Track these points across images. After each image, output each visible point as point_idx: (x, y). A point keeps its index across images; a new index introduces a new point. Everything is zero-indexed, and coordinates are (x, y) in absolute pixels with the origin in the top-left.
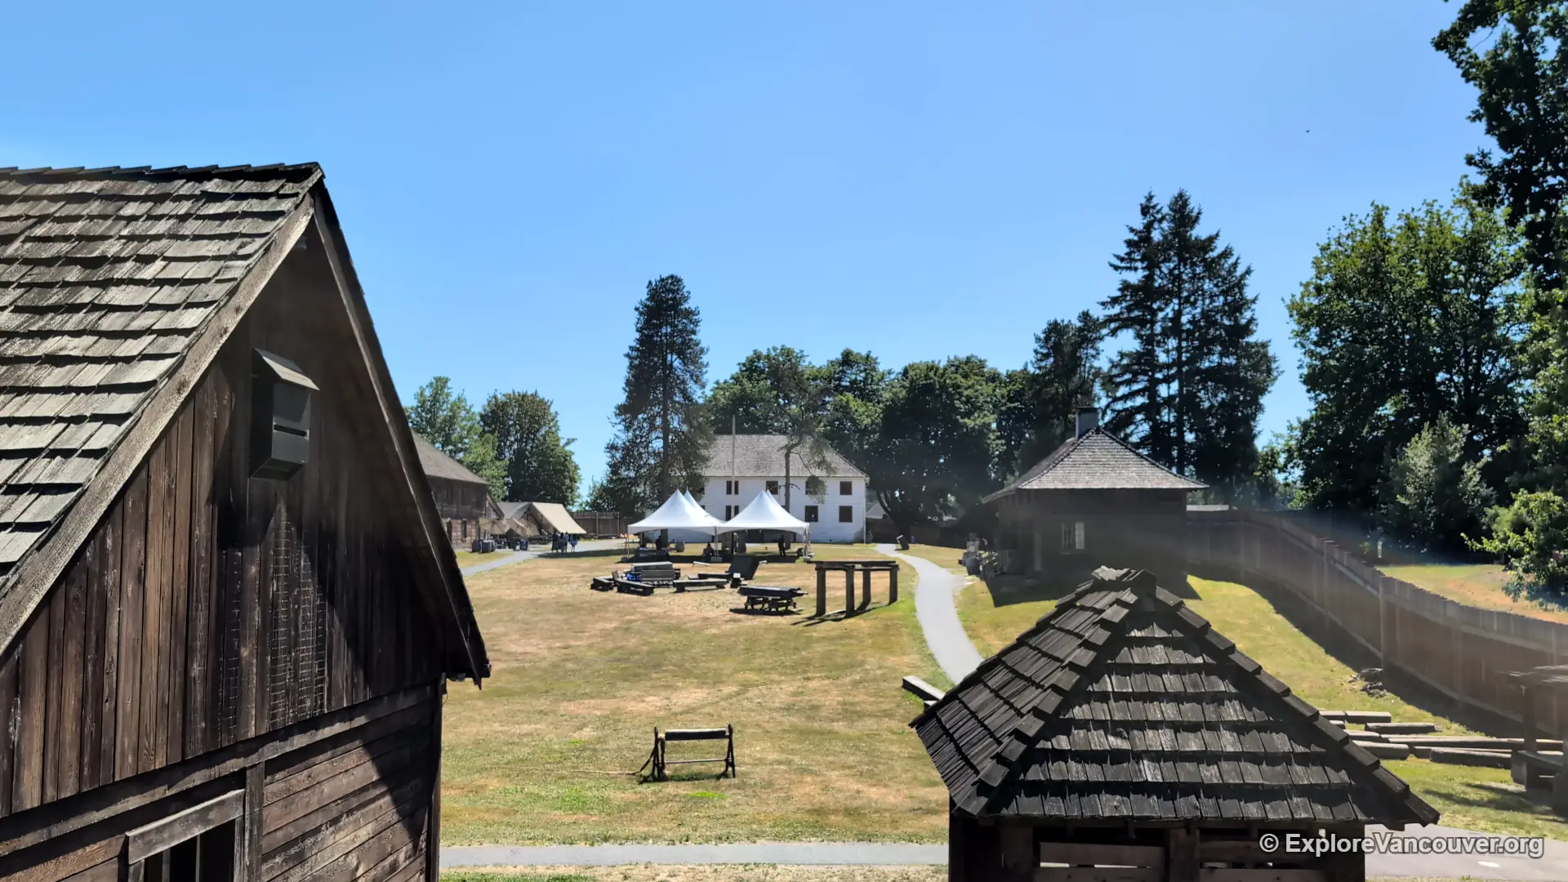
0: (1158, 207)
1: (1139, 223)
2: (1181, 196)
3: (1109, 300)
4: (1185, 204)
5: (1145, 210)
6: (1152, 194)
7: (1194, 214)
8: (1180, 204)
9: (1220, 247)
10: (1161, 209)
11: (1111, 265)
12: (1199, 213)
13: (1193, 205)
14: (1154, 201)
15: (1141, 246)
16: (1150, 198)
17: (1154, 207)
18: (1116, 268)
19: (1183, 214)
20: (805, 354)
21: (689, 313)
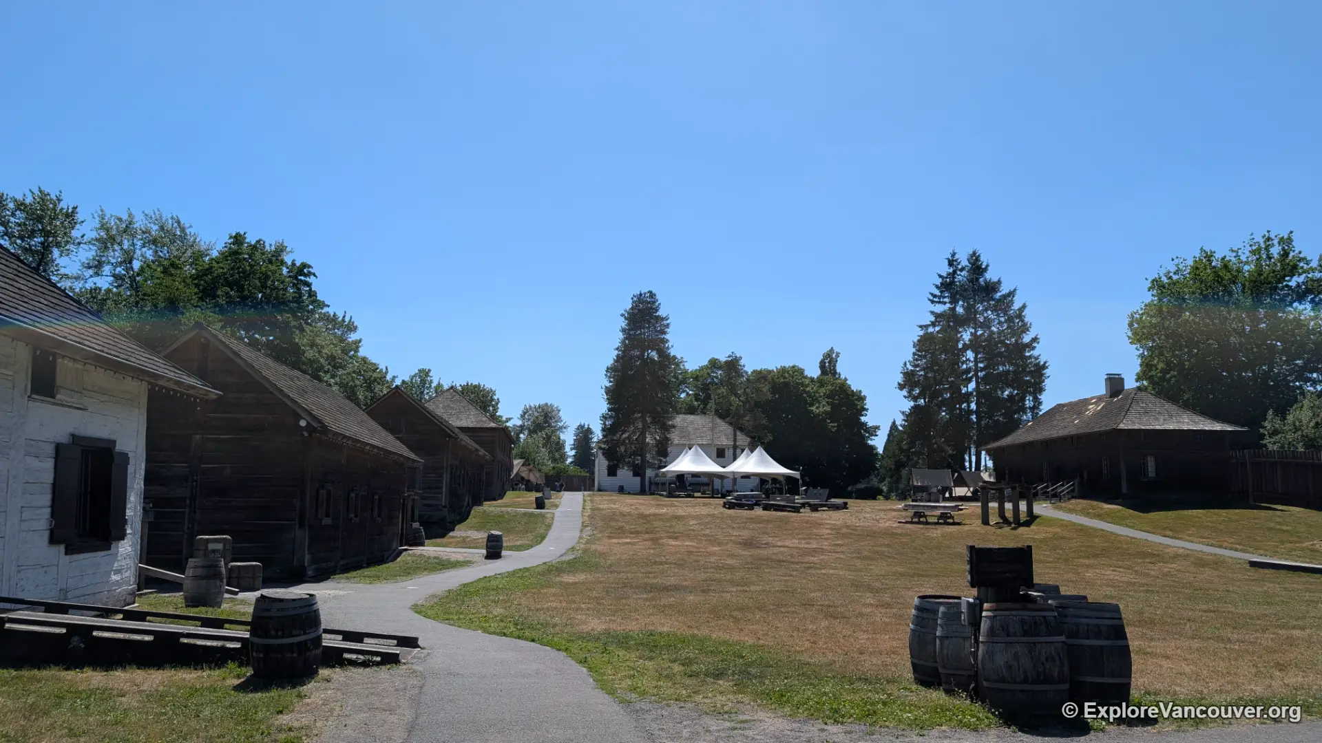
0: (959, 261)
1: (945, 270)
2: (974, 253)
3: (930, 323)
4: (978, 259)
5: (951, 263)
6: (955, 251)
7: (983, 267)
8: (975, 259)
9: (1004, 289)
10: (960, 262)
11: (929, 300)
12: (987, 266)
13: (984, 260)
14: (957, 257)
15: (948, 286)
16: (953, 255)
17: (956, 261)
18: (932, 302)
19: (977, 268)
20: (684, 360)
21: (659, 319)
